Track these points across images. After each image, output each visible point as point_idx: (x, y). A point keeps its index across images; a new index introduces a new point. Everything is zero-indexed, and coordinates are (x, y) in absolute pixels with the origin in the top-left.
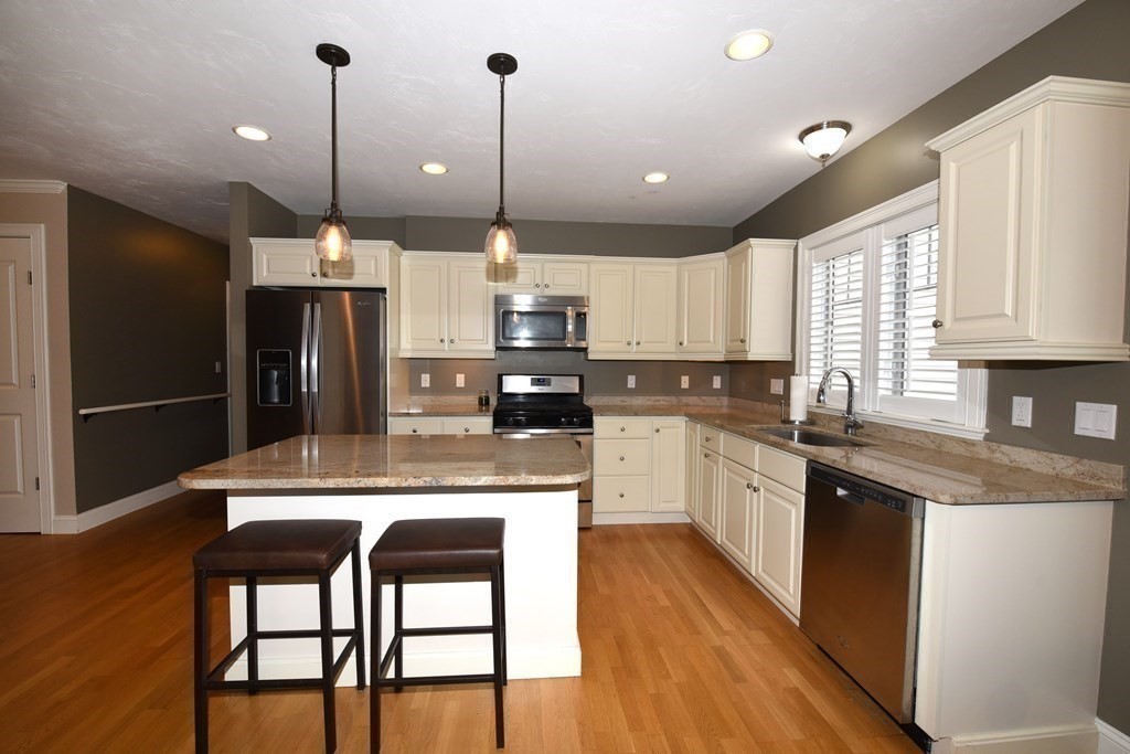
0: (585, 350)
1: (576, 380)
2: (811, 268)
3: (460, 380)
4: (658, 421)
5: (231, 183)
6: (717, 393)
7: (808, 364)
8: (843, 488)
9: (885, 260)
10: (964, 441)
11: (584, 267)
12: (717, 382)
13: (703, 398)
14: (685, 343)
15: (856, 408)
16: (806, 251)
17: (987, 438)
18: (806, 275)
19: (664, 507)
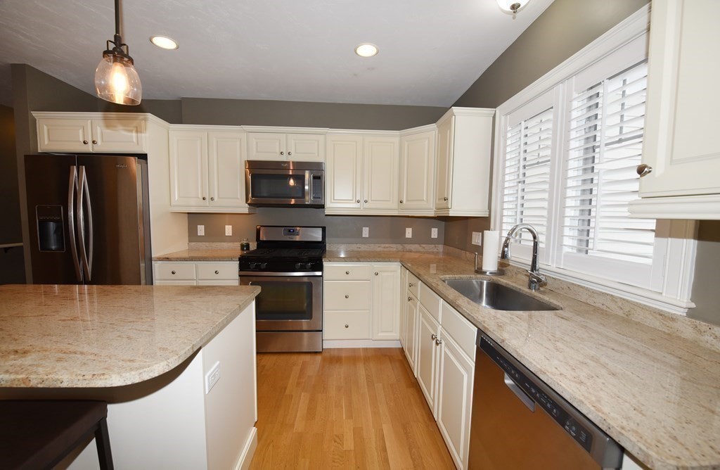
0: (322, 207)
1: (320, 231)
2: (506, 133)
3: (229, 230)
4: (377, 266)
5: (12, 64)
6: (434, 241)
7: (501, 219)
8: (512, 377)
9: (575, 114)
10: (661, 314)
11: (321, 138)
12: (434, 233)
13: (424, 246)
14: (404, 202)
15: (541, 263)
16: (503, 118)
17: (691, 313)
18: (502, 139)
19: (381, 335)
